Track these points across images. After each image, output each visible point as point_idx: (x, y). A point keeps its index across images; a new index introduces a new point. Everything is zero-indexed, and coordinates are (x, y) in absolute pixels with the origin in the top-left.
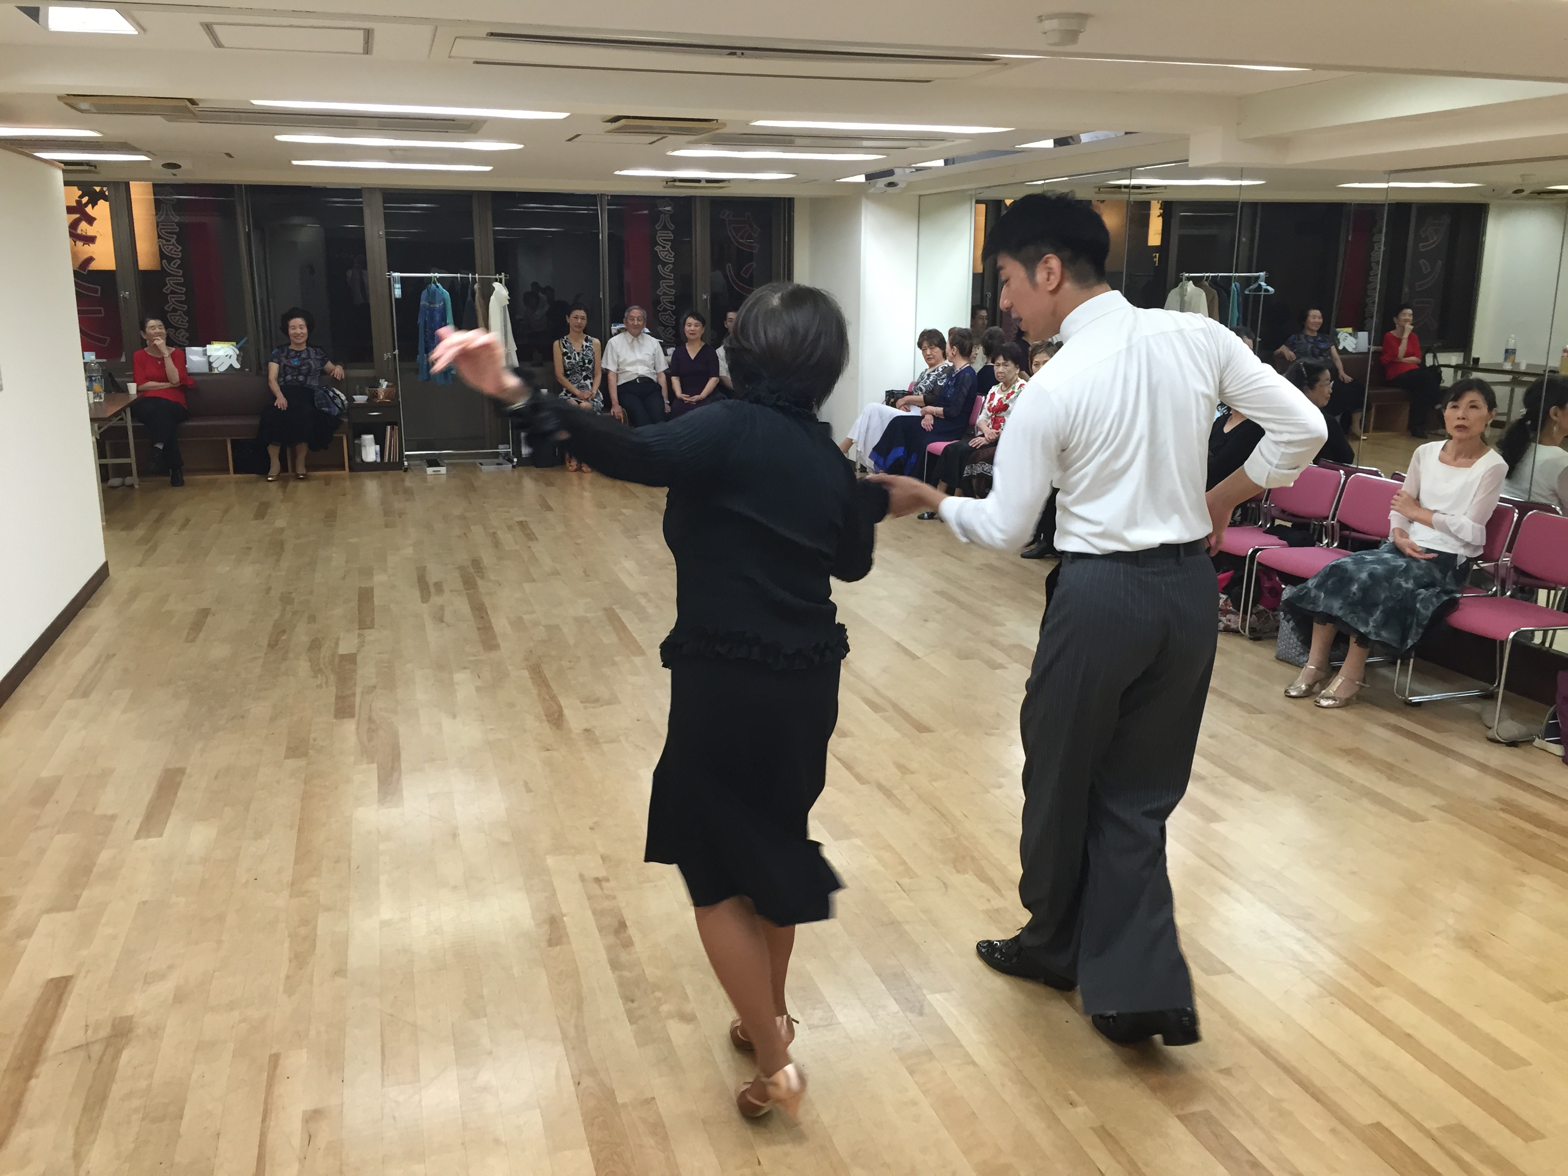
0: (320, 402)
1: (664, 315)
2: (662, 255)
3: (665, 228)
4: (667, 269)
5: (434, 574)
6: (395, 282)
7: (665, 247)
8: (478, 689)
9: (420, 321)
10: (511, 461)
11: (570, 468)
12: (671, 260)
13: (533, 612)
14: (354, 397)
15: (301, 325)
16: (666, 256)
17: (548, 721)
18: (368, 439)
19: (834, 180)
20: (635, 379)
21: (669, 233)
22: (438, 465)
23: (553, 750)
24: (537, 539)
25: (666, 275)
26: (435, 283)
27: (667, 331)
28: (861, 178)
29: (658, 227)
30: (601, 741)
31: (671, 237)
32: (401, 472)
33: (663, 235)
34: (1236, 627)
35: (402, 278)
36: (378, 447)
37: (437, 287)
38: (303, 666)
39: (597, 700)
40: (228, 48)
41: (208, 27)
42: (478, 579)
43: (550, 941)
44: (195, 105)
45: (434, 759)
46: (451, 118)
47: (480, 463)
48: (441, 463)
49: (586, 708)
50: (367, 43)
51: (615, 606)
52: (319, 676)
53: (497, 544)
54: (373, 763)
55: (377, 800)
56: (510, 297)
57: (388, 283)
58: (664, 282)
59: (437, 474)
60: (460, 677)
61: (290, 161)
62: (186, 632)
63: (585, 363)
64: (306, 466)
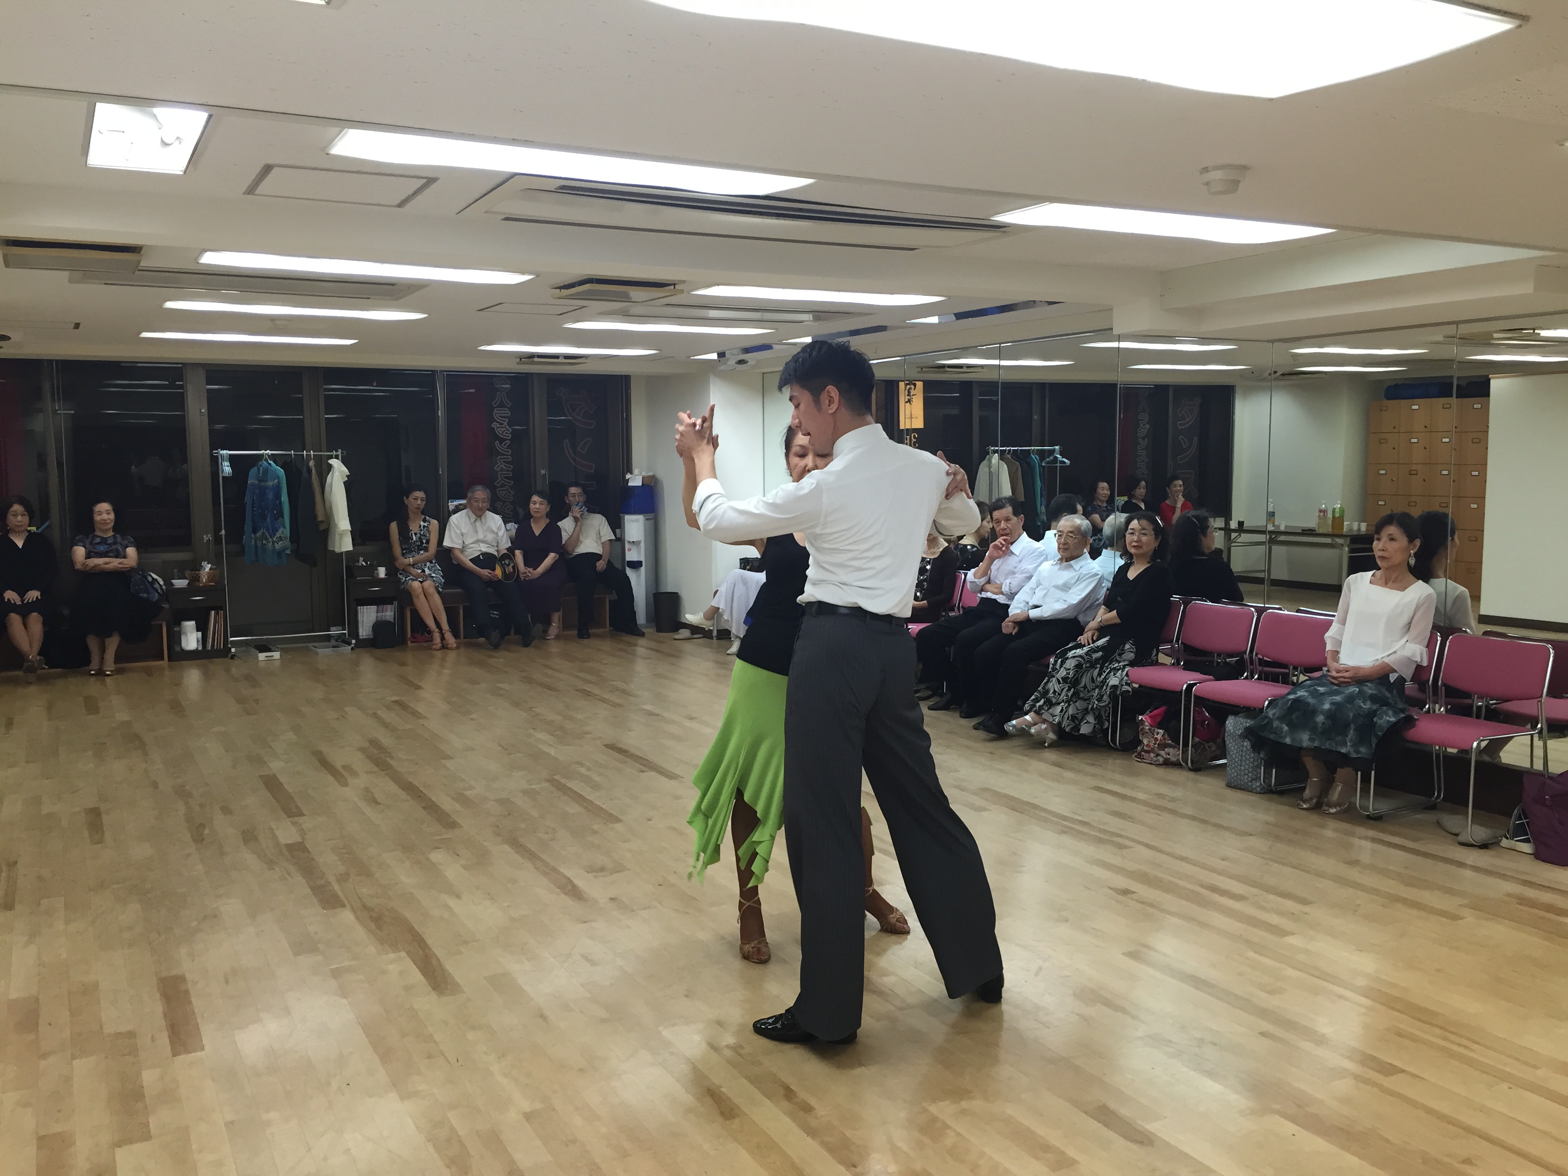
0: (137, 587)
2: (499, 431)
3: (502, 405)
4: (505, 445)
5: (339, 757)
6: (223, 460)
7: (502, 424)
8: (465, 867)
9: (248, 499)
10: (350, 644)
11: (434, 646)
12: (509, 436)
13: (471, 788)
14: (172, 581)
15: (107, 510)
16: (503, 432)
17: (565, 894)
18: (190, 625)
19: (689, 357)
20: (479, 555)
21: (506, 410)
22: (270, 650)
23: (591, 921)
24: (426, 718)
25: (505, 451)
26: (266, 460)
27: (506, 506)
28: (714, 356)
29: (495, 404)
30: (635, 908)
31: (508, 413)
32: (228, 660)
33: (500, 412)
34: (1175, 760)
35: (230, 455)
36: (200, 634)
37: (269, 463)
38: (250, 858)
39: (602, 869)
40: (256, 195)
41: (267, 169)
42: (388, 759)
43: (722, 1114)
44: (140, 261)
45: (466, 942)
46: (393, 282)
47: (314, 647)
48: (273, 648)
49: (596, 877)
50: (413, 194)
51: (556, 777)
52: (276, 868)
53: (386, 725)
54: (399, 951)
55: (430, 989)
56: (349, 474)
57: (215, 461)
58: (502, 458)
59: (269, 660)
60: (437, 857)
61: (140, 333)
62: (86, 834)
63: (422, 543)
64: (118, 659)
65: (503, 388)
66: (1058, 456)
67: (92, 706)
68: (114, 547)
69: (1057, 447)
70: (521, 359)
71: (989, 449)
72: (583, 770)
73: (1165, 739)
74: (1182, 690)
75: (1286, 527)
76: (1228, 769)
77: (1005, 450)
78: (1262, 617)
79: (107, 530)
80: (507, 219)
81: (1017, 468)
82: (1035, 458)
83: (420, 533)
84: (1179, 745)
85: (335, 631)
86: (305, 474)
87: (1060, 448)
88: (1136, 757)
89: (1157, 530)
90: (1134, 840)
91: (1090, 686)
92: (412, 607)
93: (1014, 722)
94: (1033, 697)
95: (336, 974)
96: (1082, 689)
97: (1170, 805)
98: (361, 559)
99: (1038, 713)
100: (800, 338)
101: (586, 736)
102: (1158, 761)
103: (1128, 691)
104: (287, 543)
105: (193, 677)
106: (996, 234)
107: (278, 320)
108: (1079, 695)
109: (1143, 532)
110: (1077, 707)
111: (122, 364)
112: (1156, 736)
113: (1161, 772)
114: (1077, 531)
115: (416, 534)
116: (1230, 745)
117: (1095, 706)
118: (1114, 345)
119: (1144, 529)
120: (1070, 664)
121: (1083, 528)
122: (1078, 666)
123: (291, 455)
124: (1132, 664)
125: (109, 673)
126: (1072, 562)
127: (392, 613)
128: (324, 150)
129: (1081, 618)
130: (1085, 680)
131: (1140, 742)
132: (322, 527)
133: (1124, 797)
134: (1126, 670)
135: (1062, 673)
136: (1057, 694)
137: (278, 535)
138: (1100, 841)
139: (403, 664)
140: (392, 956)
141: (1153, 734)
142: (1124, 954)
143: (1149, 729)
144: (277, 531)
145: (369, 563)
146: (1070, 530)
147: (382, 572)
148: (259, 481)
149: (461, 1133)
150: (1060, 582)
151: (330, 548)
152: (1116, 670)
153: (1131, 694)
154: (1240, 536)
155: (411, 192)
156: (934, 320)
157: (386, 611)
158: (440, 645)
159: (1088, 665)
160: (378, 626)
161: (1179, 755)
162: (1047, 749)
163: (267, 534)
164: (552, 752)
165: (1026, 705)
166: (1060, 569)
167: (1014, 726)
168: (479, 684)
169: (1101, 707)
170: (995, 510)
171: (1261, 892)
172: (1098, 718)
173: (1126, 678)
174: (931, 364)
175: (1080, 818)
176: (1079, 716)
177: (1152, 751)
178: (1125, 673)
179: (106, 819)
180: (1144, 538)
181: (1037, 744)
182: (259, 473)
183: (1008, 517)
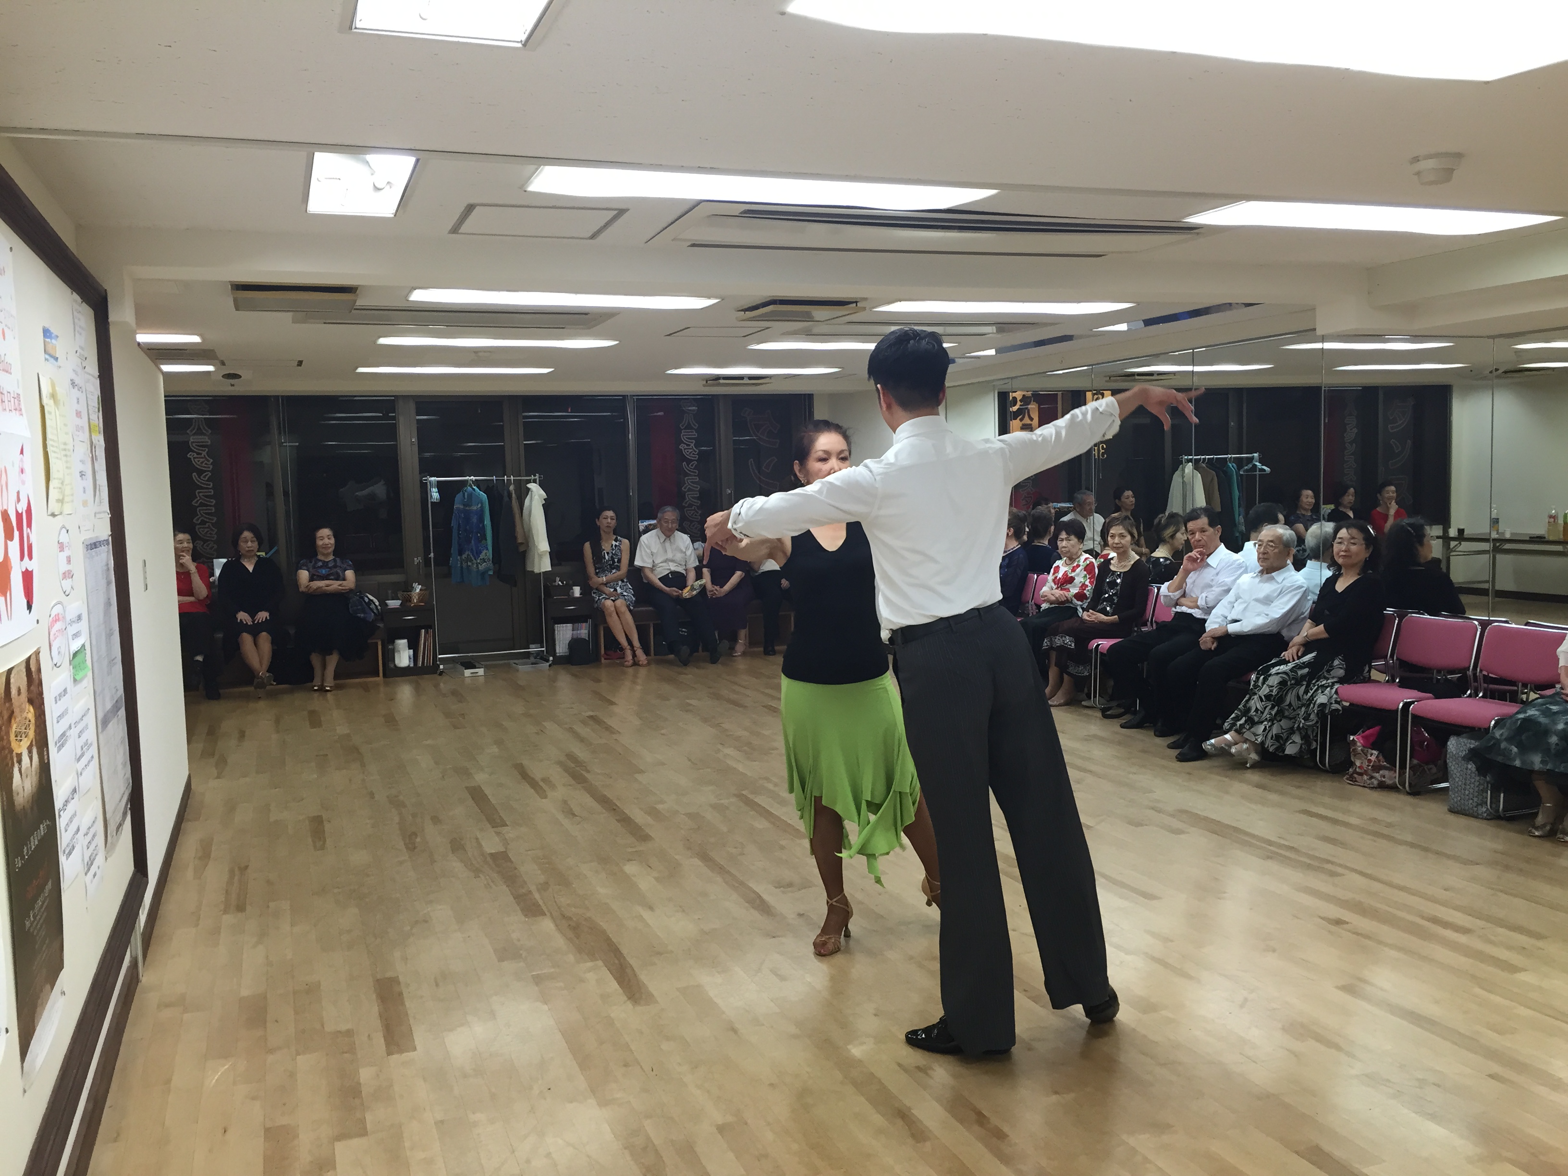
0: (355, 608)
1: (690, 510)
2: (687, 453)
3: (689, 427)
4: (692, 466)
5: (537, 771)
6: (431, 486)
7: (689, 445)
8: (657, 879)
9: (454, 524)
10: (547, 661)
11: (627, 663)
12: (696, 457)
13: (662, 802)
15: (328, 535)
16: (690, 453)
17: (754, 909)
18: (402, 643)
20: (668, 574)
21: (692, 432)
22: (474, 667)
24: (619, 733)
25: (692, 472)
26: (471, 486)
27: (693, 526)
29: (683, 426)
31: (694, 435)
32: (436, 677)
33: (686, 434)
34: (1391, 782)
35: (438, 482)
36: (411, 651)
37: (474, 489)
38: (456, 865)
39: (790, 885)
40: (460, 233)
41: (470, 208)
42: (584, 773)
43: (913, 1135)
44: (355, 301)
45: (659, 954)
46: (586, 311)
47: (515, 663)
48: (477, 665)
49: (783, 892)
50: (605, 226)
51: (744, 792)
52: (480, 875)
53: (582, 740)
54: (597, 960)
55: (625, 998)
56: (546, 497)
57: (424, 488)
58: (689, 479)
59: (474, 676)
60: (630, 869)
61: (357, 368)
62: (310, 840)
63: (614, 562)
64: (337, 676)
65: (690, 410)
66: (1258, 464)
67: (315, 720)
68: (334, 570)
69: (1256, 455)
70: (707, 382)
71: (1182, 458)
72: (770, 786)
73: (1379, 761)
74: (1398, 708)
75: (1512, 534)
76: (1450, 793)
77: (1201, 458)
78: (1487, 631)
79: (327, 555)
80: (693, 245)
81: (1212, 479)
82: (1233, 466)
83: (612, 553)
84: (1396, 767)
85: (534, 649)
86: (506, 499)
87: (1259, 456)
88: (1347, 779)
89: (1369, 540)
90: (1346, 868)
91: (1295, 703)
92: (605, 625)
93: (1213, 741)
94: (1233, 715)
95: (538, 980)
96: (1287, 707)
97: (1386, 831)
98: (558, 579)
99: (1239, 732)
100: (983, 351)
101: (772, 752)
102: (1372, 783)
103: (1337, 710)
104: (490, 564)
105: (405, 692)
106: (1189, 236)
107: (480, 352)
108: (1283, 714)
109: (1352, 541)
110: (1281, 726)
111: (341, 398)
112: (1369, 758)
113: (1376, 795)
114: (1278, 541)
115: (608, 553)
116: (1453, 767)
117: (1301, 725)
118: (1318, 346)
119: (1353, 538)
120: (1274, 681)
121: (1285, 538)
122: (1282, 683)
123: (493, 480)
124: (1341, 681)
125: (328, 688)
126: (1273, 574)
127: (586, 631)
128: (522, 188)
129: (1284, 633)
130: (1290, 698)
131: (1352, 764)
132: (522, 549)
133: (1335, 822)
134: (1336, 687)
135: (1265, 690)
136: (1259, 712)
137: (482, 556)
138: (1309, 867)
139: (598, 681)
140: (590, 964)
141: (1366, 755)
142: (1337, 987)
143: (1362, 750)
144: (481, 552)
145: (565, 582)
146: (1270, 539)
147: (577, 591)
148: (464, 505)
149: (656, 1142)
150: (1261, 595)
151: (529, 569)
152: (1324, 687)
153: (1341, 712)
154: (1461, 544)
155: (602, 224)
156: (1123, 327)
157: (581, 629)
158: (631, 662)
159: (1293, 682)
160: (575, 644)
161: (1395, 777)
162: (1249, 771)
163: (471, 556)
164: (740, 768)
165: (1226, 724)
166: (1260, 581)
167: (1212, 745)
168: (668, 700)
169: (1309, 726)
170: (1189, 521)
171: (1489, 925)
172: (1305, 738)
173: (1335, 696)
174: (1120, 372)
175: (1286, 843)
176: (1284, 736)
177: (1366, 773)
178: (1334, 690)
179: (327, 827)
180: (1354, 548)
181: (1238, 765)
182: (465, 499)
183: (1203, 528)
